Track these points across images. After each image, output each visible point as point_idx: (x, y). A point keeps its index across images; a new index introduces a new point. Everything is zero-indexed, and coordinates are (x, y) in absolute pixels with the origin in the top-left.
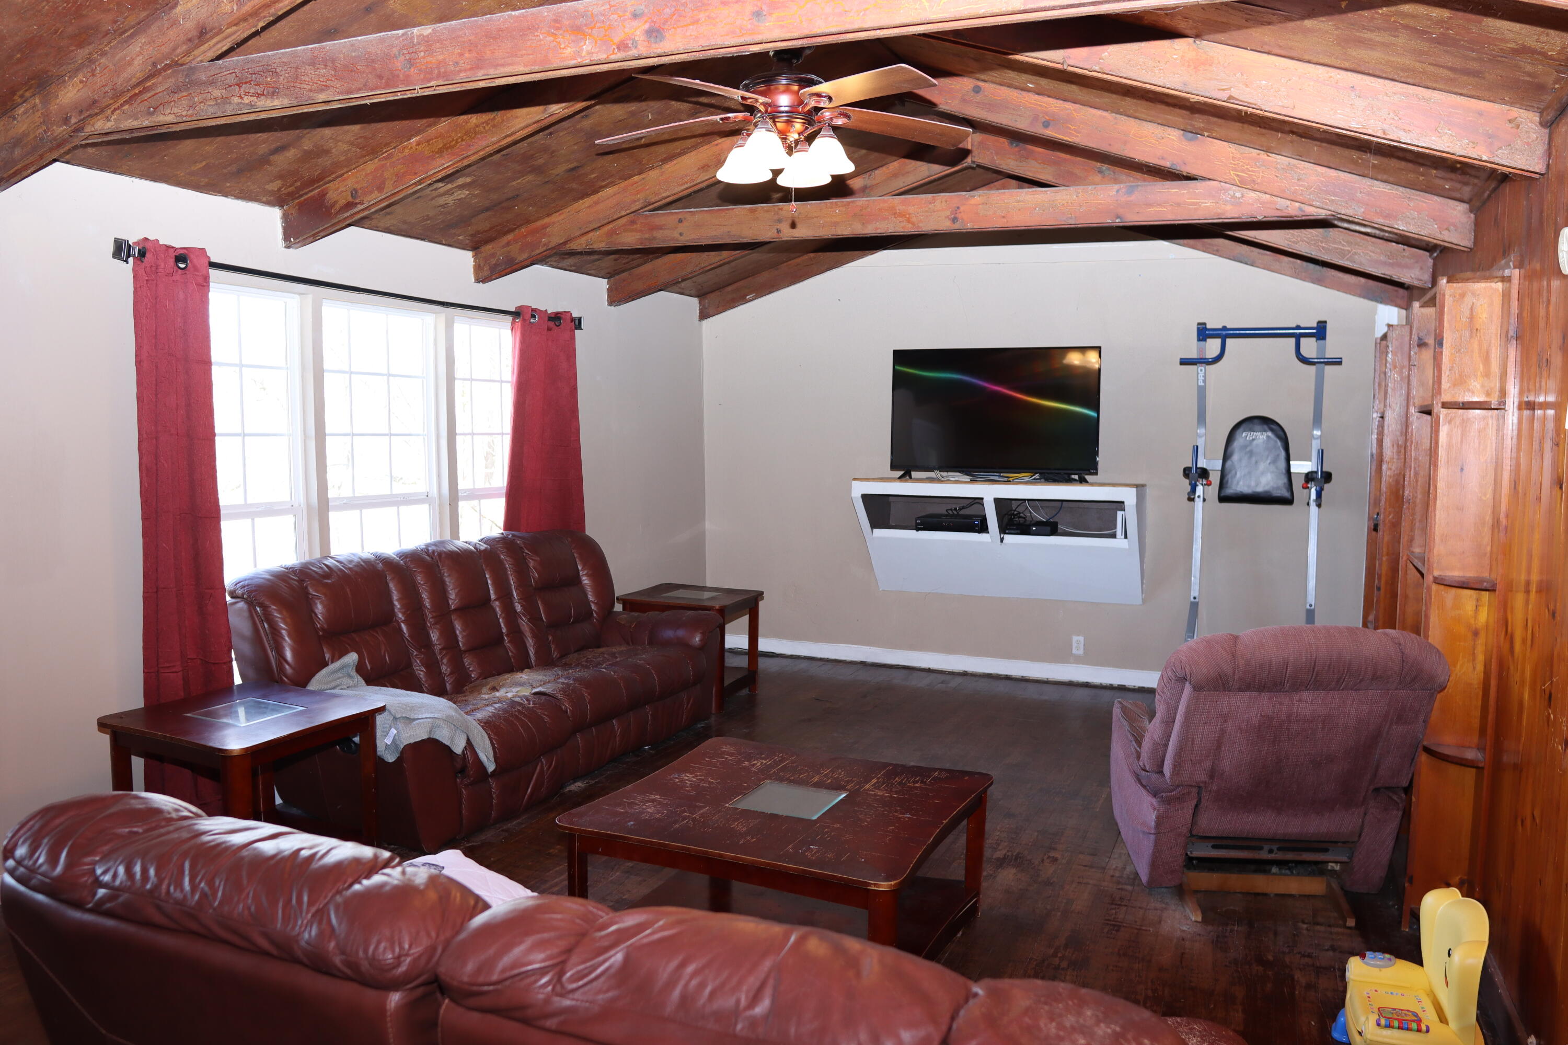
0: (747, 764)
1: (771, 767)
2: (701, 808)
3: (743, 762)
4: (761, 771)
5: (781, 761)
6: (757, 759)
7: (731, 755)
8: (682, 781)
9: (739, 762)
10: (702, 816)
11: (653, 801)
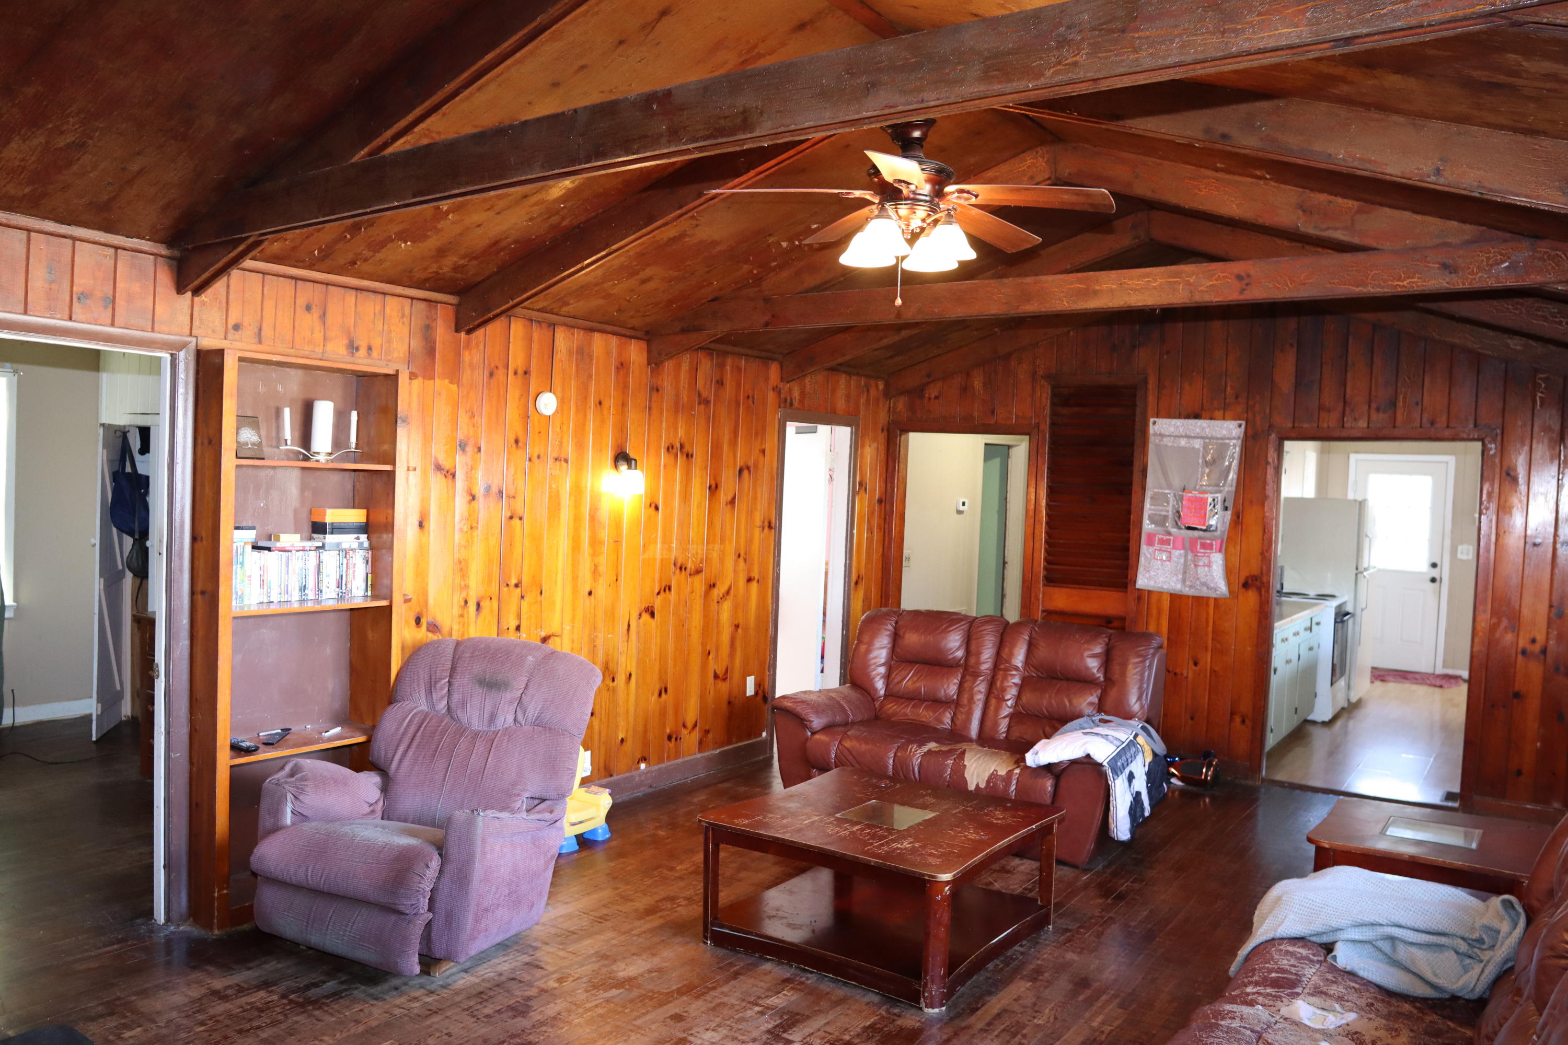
0: (917, 845)
1: (893, 841)
2: (959, 812)
3: (920, 847)
4: (905, 838)
5: (882, 845)
6: (906, 849)
7: (931, 855)
8: (978, 833)
9: (923, 847)
10: (958, 808)
11: (998, 819)
